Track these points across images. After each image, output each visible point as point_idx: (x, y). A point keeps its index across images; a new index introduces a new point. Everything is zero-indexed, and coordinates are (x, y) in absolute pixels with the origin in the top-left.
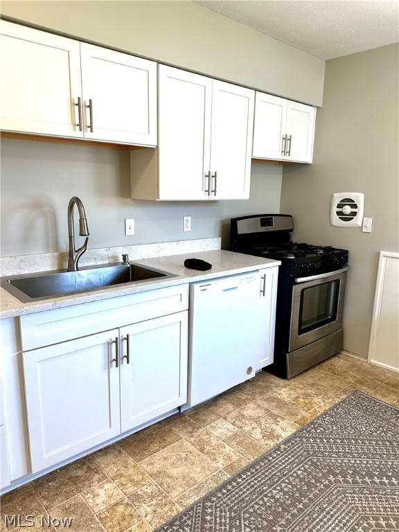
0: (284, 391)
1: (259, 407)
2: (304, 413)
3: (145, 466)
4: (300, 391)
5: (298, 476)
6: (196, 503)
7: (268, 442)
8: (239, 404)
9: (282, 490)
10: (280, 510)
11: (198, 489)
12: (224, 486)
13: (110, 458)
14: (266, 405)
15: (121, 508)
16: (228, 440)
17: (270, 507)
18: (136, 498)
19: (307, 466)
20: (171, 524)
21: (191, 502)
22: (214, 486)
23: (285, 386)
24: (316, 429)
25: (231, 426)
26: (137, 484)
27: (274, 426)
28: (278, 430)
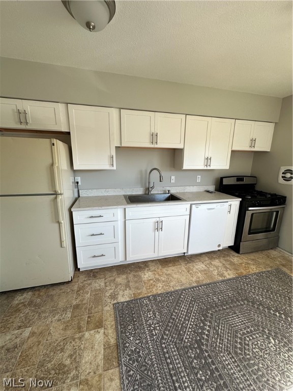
0: (236, 259)
1: (221, 262)
2: (243, 271)
3: (164, 270)
4: (245, 261)
5: (228, 295)
6: (179, 290)
7: (219, 277)
8: (212, 258)
9: (218, 298)
10: (214, 305)
11: (182, 285)
12: (193, 288)
13: (153, 264)
14: (224, 262)
15: (152, 282)
16: (201, 271)
17: (210, 303)
18: (158, 280)
19: (234, 293)
20: (167, 293)
21: (177, 288)
22: (189, 286)
23: (237, 257)
24: (246, 279)
25: (204, 266)
26: (160, 275)
27: (225, 272)
28: (226, 274)
